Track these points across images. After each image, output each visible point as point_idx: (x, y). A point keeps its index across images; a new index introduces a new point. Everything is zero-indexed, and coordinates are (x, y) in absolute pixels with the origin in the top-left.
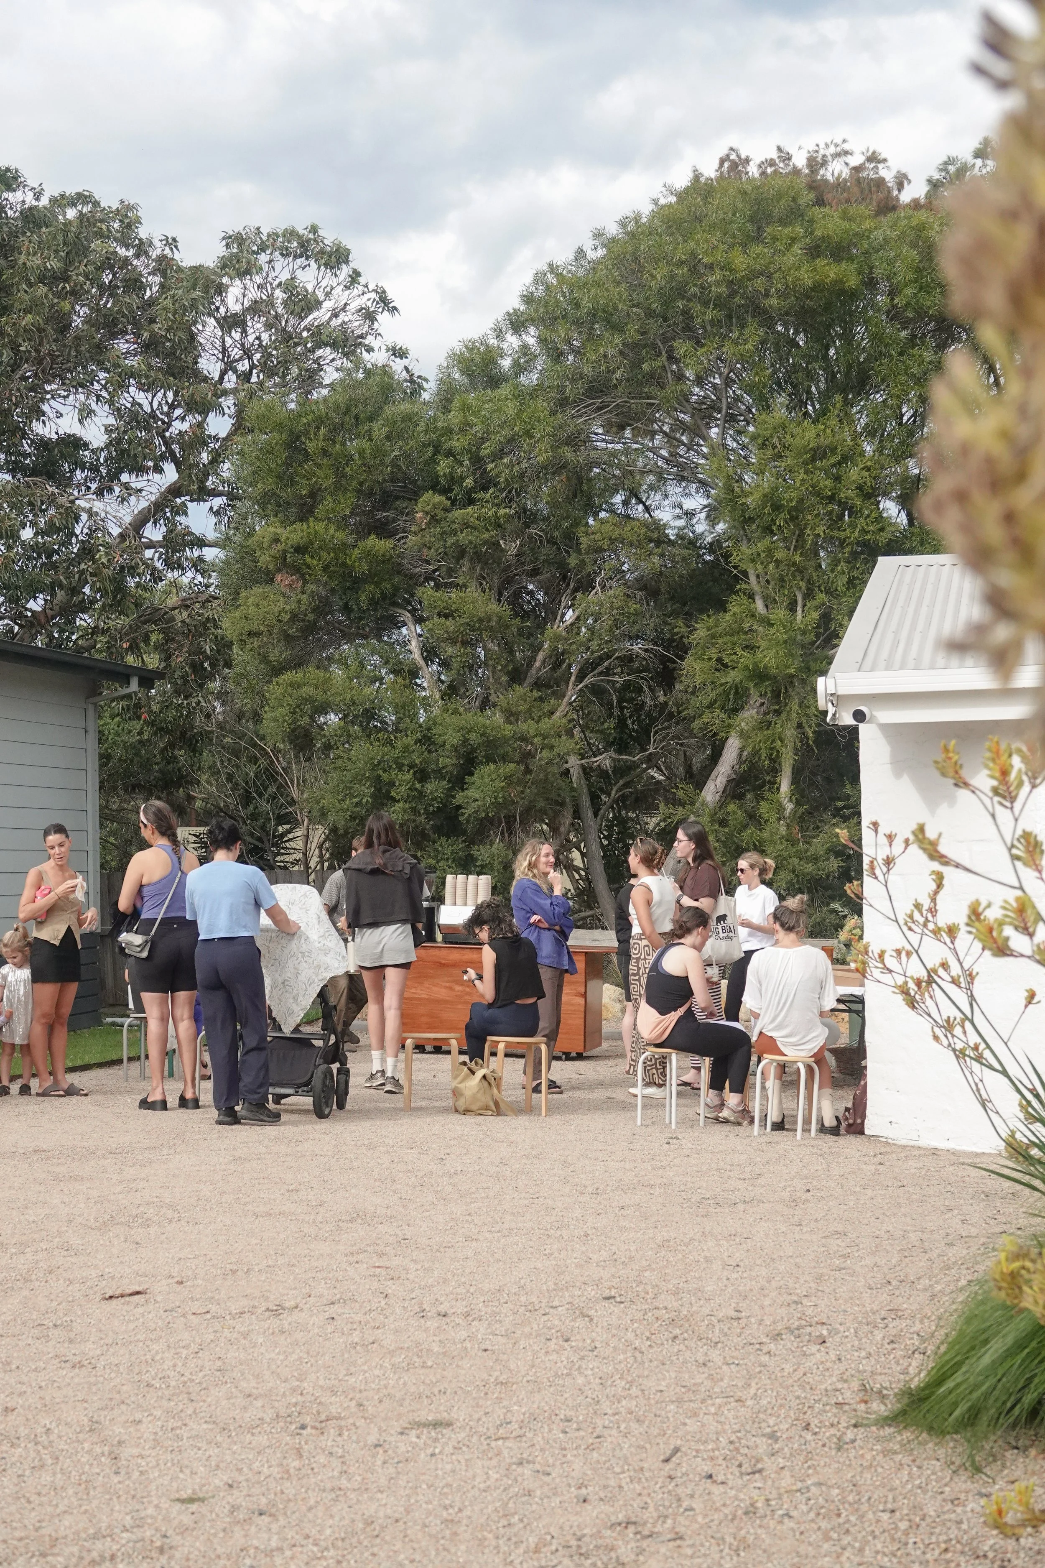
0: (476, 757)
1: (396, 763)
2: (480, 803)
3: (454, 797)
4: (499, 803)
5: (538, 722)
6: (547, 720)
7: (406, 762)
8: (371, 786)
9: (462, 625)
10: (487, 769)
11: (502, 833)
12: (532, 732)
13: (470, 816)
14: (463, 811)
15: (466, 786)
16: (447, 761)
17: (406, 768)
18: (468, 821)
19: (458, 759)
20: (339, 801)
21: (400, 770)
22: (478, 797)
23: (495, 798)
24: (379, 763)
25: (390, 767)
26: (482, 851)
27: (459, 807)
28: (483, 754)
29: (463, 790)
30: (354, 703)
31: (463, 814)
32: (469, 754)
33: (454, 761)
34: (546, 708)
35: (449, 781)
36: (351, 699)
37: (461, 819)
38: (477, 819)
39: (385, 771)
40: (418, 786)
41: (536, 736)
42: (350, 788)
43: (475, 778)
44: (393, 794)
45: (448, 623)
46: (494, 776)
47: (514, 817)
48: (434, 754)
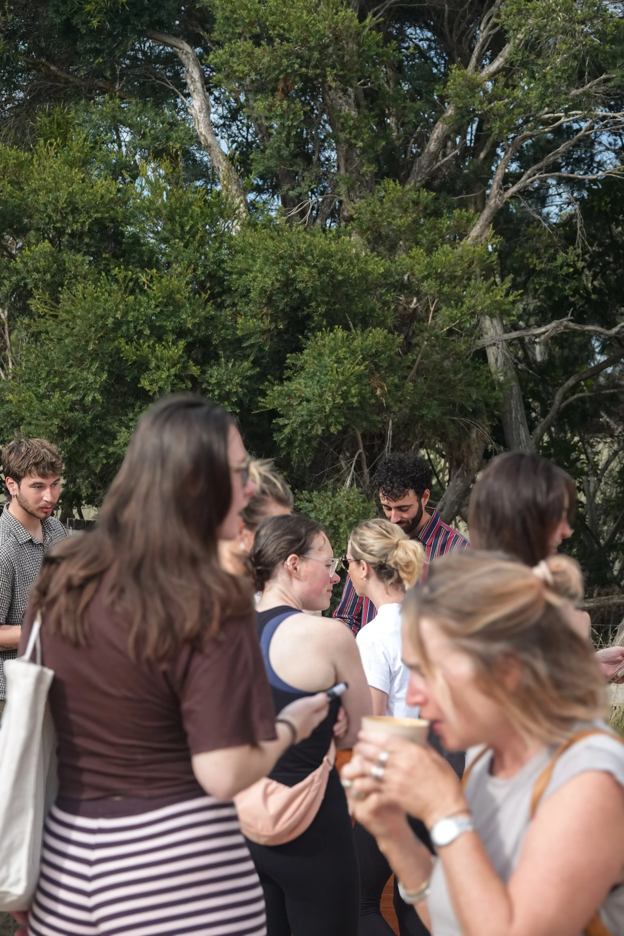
0: (309, 317)
1: (152, 328)
2: (312, 405)
3: (264, 394)
4: (351, 408)
5: (429, 251)
6: (447, 247)
7: (169, 325)
8: (101, 368)
9: (288, 54)
10: (328, 339)
11: (359, 468)
12: (419, 270)
13: (294, 431)
14: (281, 421)
15: (288, 373)
16: (252, 323)
17: (171, 337)
18: (290, 441)
19: (274, 319)
20: (41, 398)
21: (160, 339)
22: (307, 392)
23: (345, 395)
24: (118, 324)
25: (140, 333)
26: (317, 502)
27: (274, 414)
28: (322, 309)
29: (281, 381)
30: (75, 210)
31: (281, 428)
32: (295, 309)
33: (266, 324)
34: (446, 223)
35: (255, 363)
36: (70, 202)
37: (277, 437)
38: (309, 441)
39: (129, 340)
40: (195, 370)
41: (426, 278)
42: (62, 374)
43: (306, 356)
44: (145, 383)
45: (258, 51)
46: (341, 353)
47: (382, 437)
48: (228, 311)
